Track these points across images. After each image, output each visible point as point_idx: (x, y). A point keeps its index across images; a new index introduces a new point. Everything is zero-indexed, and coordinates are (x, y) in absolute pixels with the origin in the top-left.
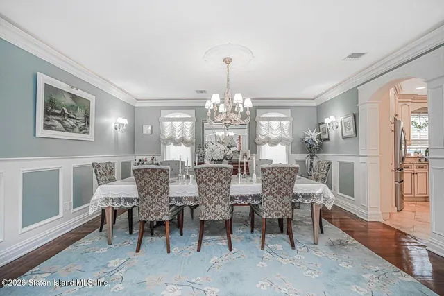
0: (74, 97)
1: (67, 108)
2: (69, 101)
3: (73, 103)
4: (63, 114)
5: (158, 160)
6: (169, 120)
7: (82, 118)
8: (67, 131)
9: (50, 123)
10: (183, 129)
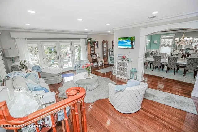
5: (158, 52)
6: (163, 38)
10: (169, 41)
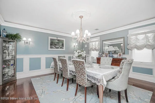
0: (58, 40)
1: (56, 43)
2: (57, 41)
3: (58, 42)
4: (55, 45)
6: (91, 42)
7: (61, 45)
8: (56, 48)
9: (52, 47)
10: (95, 45)
